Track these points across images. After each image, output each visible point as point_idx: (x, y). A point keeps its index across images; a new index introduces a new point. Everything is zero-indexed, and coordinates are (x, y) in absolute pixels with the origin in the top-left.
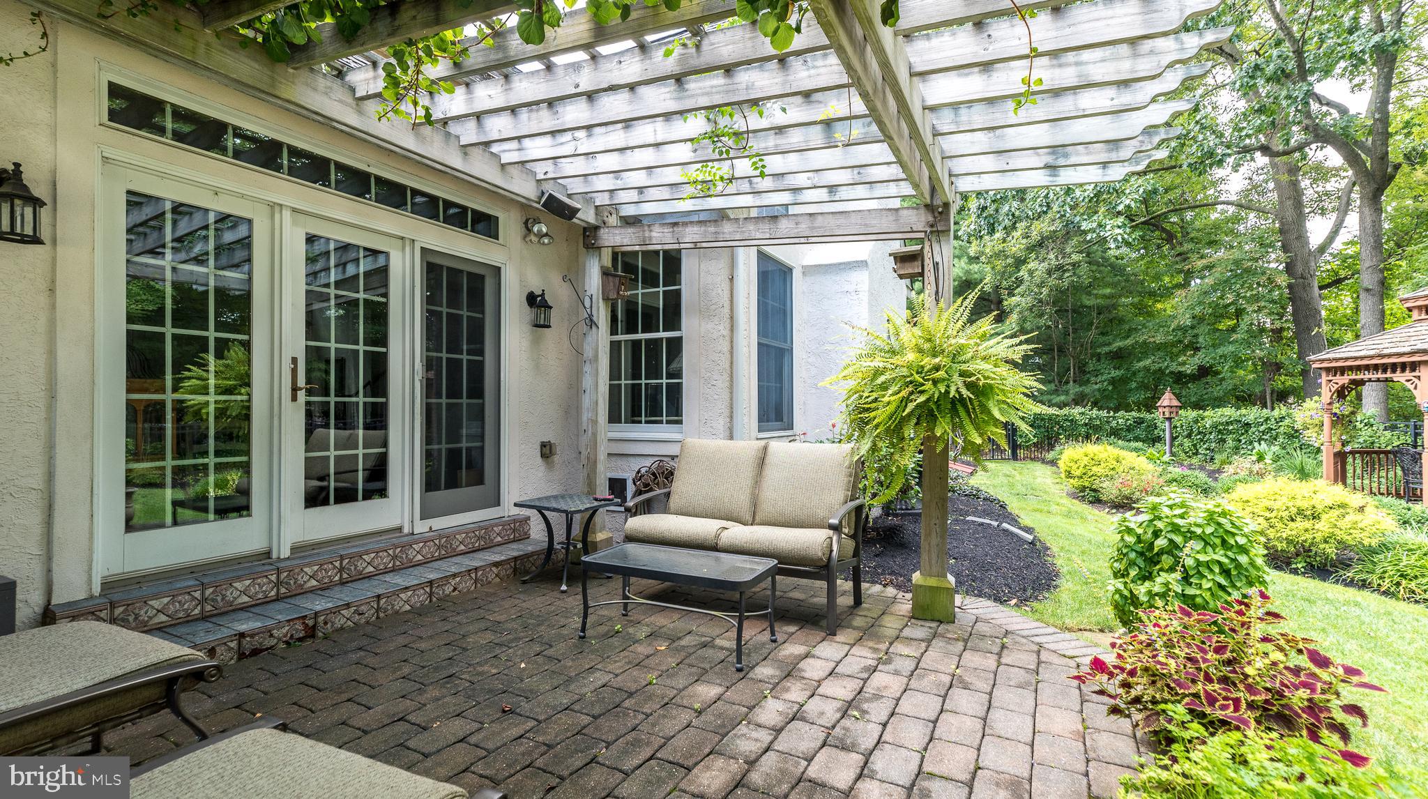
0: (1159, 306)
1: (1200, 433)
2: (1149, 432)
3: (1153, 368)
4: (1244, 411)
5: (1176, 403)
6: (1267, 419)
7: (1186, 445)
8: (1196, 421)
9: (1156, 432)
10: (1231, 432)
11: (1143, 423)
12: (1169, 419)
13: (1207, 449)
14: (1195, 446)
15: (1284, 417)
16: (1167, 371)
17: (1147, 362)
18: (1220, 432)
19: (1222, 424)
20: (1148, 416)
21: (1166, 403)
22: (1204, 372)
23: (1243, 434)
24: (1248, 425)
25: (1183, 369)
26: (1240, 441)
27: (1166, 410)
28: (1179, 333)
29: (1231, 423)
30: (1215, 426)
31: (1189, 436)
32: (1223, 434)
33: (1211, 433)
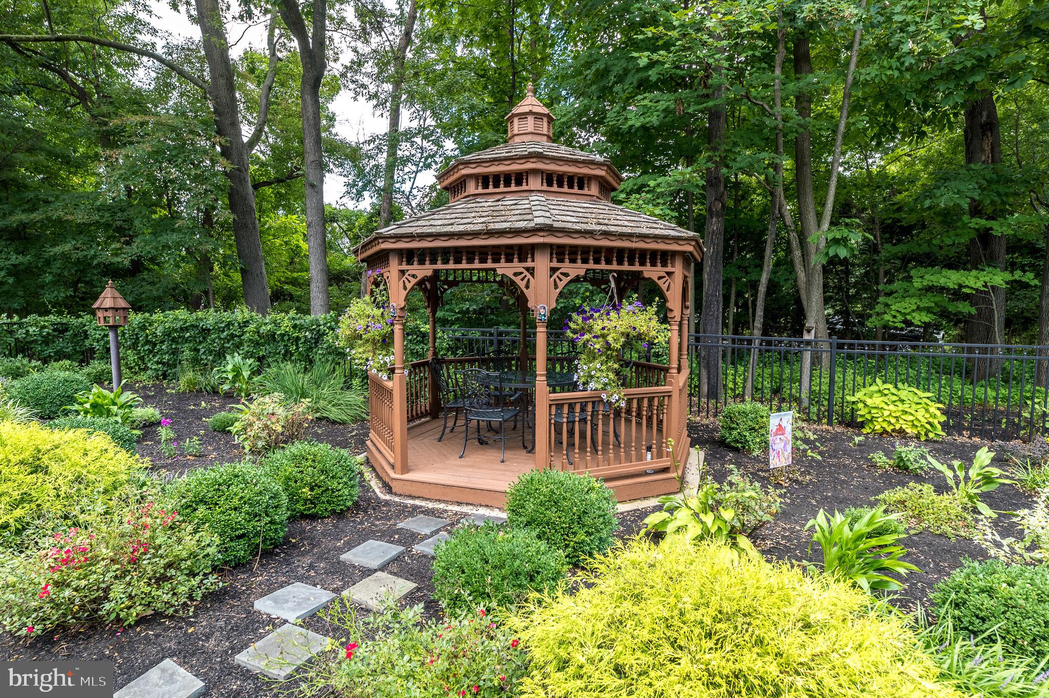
0: (76, 180)
1: (147, 342)
2: (77, 342)
3: (74, 256)
4: (200, 314)
5: (122, 303)
6: (229, 324)
7: (131, 358)
8: (143, 328)
9: (87, 343)
10: (186, 340)
11: (66, 330)
12: (114, 328)
13: (158, 363)
14: (142, 359)
15: (247, 322)
16: (95, 262)
17: (67, 247)
18: (174, 340)
19: (175, 330)
20: (74, 321)
21: (108, 303)
22: (137, 267)
23: (200, 342)
24: (206, 332)
25: (119, 259)
26: (198, 351)
27: (109, 314)
28: (107, 215)
29: (187, 329)
30: (167, 333)
31: (134, 346)
32: (177, 343)
33: (162, 342)
